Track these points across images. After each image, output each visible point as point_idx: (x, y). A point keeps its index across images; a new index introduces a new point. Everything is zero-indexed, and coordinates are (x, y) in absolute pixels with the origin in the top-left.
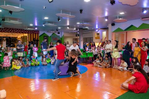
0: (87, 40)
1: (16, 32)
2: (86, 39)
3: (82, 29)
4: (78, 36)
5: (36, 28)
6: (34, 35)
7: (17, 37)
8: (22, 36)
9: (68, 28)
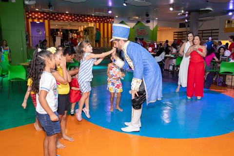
0: (204, 35)
1: (75, 20)
2: (203, 33)
3: (198, 11)
4: (188, 26)
5: (110, 12)
6: (106, 24)
7: (78, 30)
8: (85, 27)
9: (171, 9)
